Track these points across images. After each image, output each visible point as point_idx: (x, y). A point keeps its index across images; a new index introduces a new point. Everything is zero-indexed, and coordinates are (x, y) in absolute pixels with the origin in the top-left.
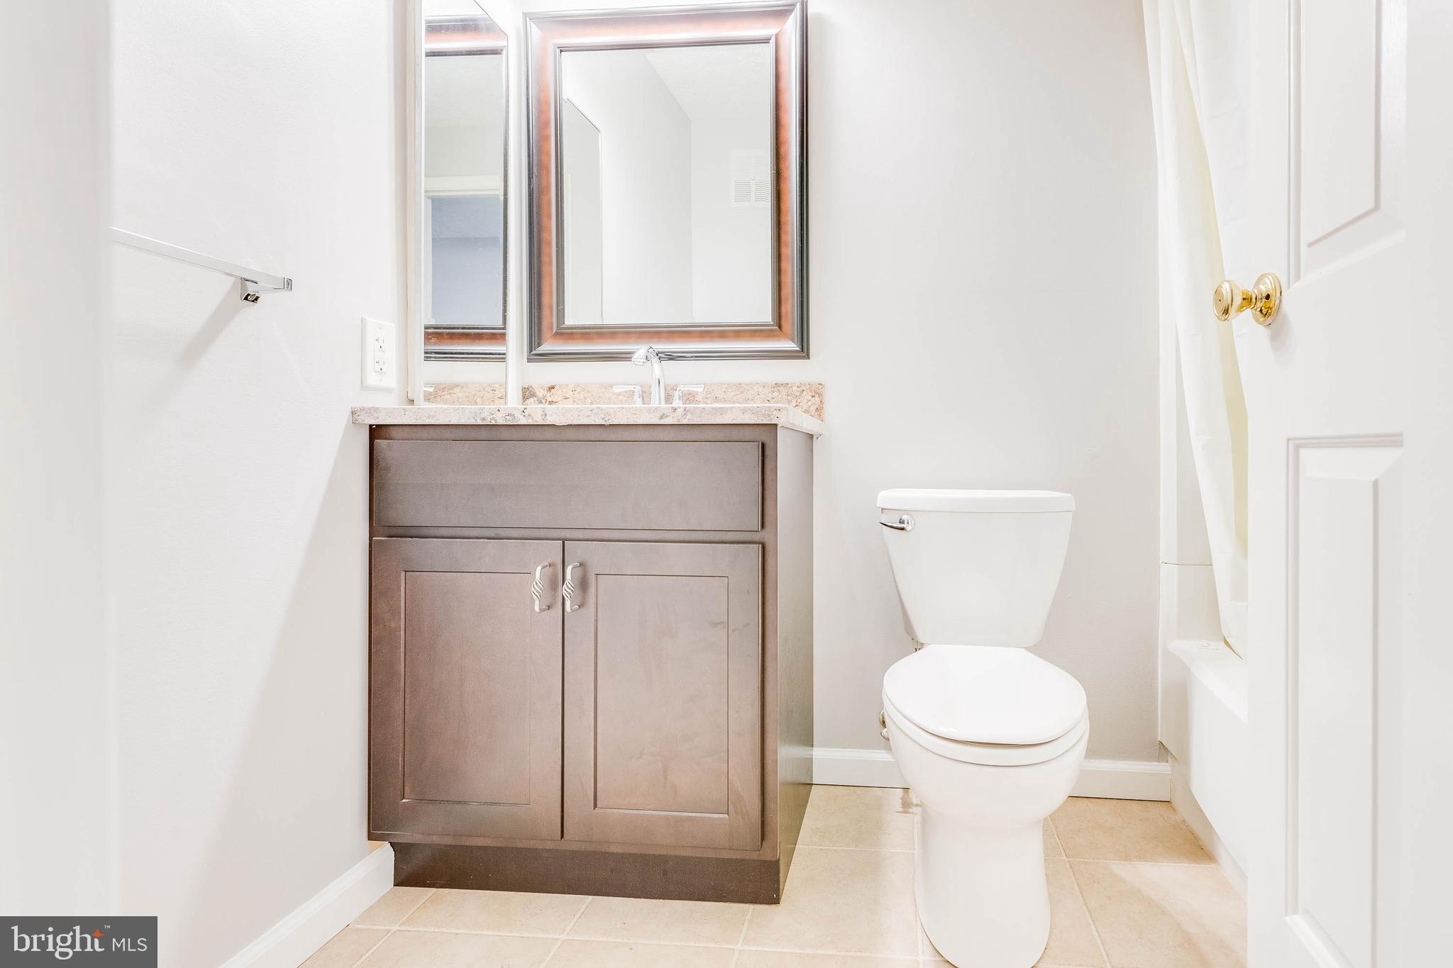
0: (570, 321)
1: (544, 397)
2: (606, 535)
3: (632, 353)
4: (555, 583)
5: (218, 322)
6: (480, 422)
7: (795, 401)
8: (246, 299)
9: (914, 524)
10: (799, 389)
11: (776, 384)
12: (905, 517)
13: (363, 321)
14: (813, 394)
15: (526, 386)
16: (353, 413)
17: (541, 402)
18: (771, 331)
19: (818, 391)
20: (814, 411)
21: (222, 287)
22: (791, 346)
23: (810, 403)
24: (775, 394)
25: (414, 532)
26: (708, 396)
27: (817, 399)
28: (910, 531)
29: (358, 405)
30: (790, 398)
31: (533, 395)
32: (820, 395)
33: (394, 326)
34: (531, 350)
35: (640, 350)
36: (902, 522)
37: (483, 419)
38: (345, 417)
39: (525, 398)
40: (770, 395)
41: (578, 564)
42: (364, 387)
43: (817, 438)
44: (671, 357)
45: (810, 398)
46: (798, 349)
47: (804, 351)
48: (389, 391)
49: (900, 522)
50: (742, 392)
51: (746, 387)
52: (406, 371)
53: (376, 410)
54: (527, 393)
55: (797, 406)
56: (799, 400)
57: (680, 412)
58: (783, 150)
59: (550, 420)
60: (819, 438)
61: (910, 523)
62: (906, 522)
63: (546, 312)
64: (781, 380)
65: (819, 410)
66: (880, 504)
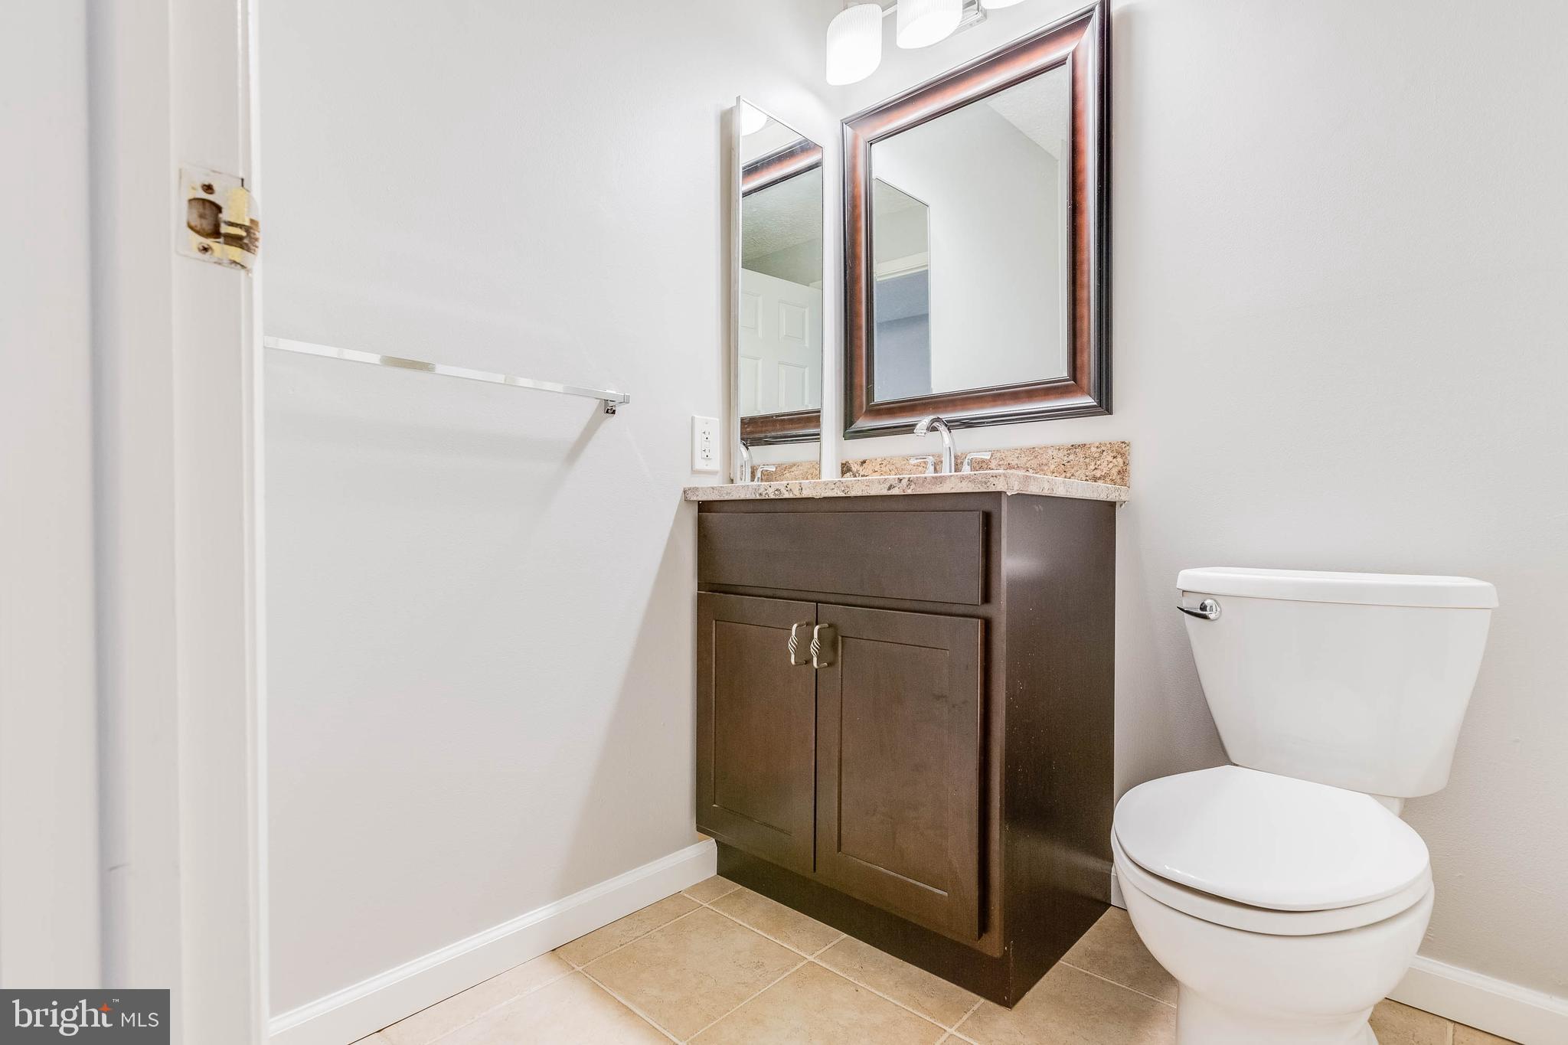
0: (878, 398)
1: (858, 471)
2: (851, 600)
3: (914, 425)
4: (805, 639)
5: (589, 432)
6: (758, 497)
7: (1093, 464)
8: (607, 412)
9: (1221, 612)
10: (1099, 450)
11: (1072, 446)
12: (1208, 602)
13: (693, 419)
14: (1115, 454)
15: (844, 462)
16: (685, 492)
17: (855, 476)
18: (1067, 386)
19: (1121, 450)
20: (1115, 474)
21: (592, 406)
22: (1088, 401)
23: (1111, 465)
24: (1072, 457)
25: (733, 589)
26: (1000, 463)
27: (1120, 460)
28: (1213, 620)
29: (687, 486)
30: (1087, 460)
31: (849, 470)
32: (1123, 455)
33: (718, 420)
34: (846, 428)
35: (924, 421)
36: (1203, 608)
37: (761, 494)
38: (678, 496)
39: (843, 473)
40: (1066, 458)
41: (827, 625)
42: (694, 472)
43: (1121, 505)
44: (968, 424)
45: (1110, 459)
46: (1095, 404)
47: (1105, 404)
48: (713, 473)
49: (1201, 608)
50: (1036, 457)
51: (1039, 451)
52: (729, 456)
53: (697, 489)
54: (845, 469)
55: (1096, 469)
56: (1098, 463)
57: (905, 482)
58: (1079, 180)
59: (806, 494)
60: (1123, 507)
61: (1214, 610)
62: (1208, 608)
63: (857, 393)
64: (1078, 440)
65: (1123, 473)
66: (1181, 584)
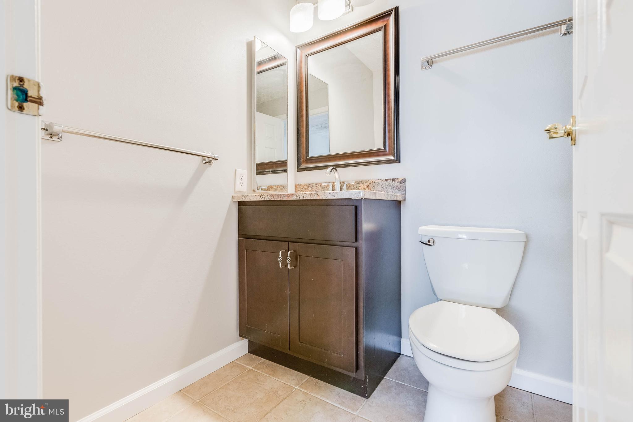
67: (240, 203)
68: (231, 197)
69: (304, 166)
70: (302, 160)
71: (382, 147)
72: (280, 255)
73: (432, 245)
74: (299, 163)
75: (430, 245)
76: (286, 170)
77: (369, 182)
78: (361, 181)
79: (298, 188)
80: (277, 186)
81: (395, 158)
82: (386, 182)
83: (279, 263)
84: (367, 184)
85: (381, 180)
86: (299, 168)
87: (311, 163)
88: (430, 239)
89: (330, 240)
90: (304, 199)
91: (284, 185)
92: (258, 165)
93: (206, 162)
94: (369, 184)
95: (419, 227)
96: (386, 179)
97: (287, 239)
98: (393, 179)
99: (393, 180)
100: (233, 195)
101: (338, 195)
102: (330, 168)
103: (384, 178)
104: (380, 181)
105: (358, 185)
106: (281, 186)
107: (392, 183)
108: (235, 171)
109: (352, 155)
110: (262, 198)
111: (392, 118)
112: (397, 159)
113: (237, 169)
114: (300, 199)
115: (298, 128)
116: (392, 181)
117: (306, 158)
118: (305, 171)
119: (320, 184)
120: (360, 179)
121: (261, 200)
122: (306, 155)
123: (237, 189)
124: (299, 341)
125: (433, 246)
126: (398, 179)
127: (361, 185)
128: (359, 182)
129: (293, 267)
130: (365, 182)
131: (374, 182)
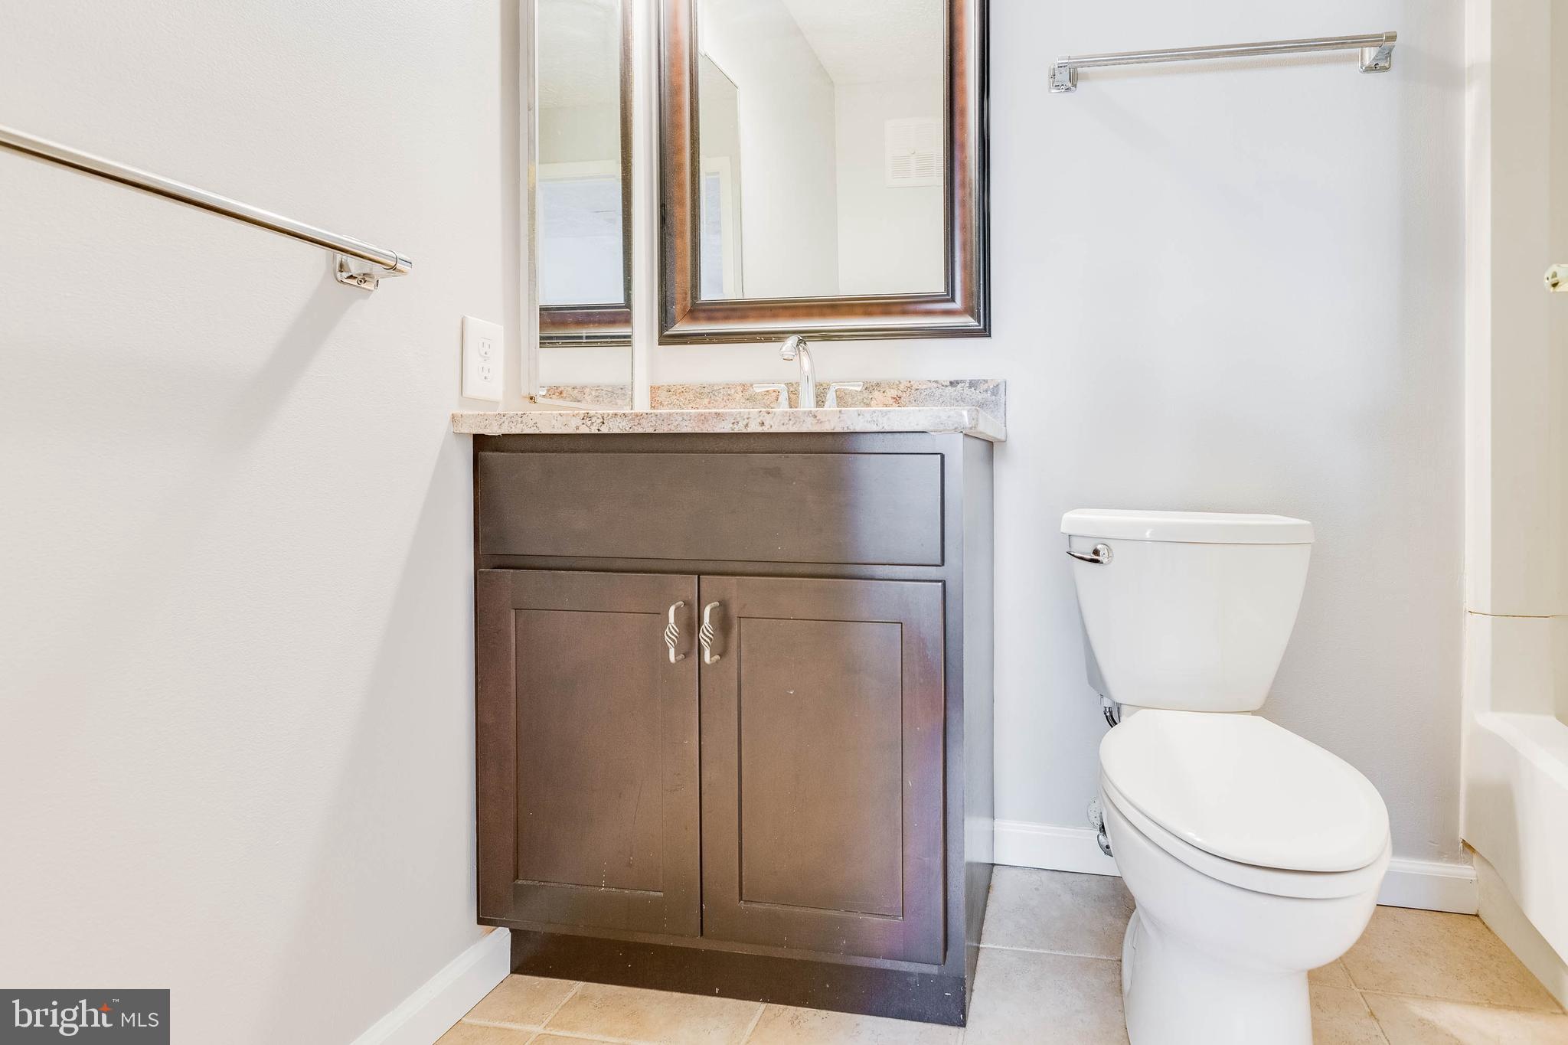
67: (481, 442)
68: (449, 418)
69: (681, 328)
70: (676, 309)
71: (939, 287)
72: (672, 619)
73: (1105, 561)
74: (665, 319)
75: (1096, 561)
76: (629, 337)
77: (902, 387)
78: (878, 385)
79: (663, 396)
80: (582, 389)
81: (979, 322)
82: (951, 389)
83: (668, 648)
84: (894, 393)
85: (936, 382)
86: (667, 333)
87: (711, 319)
88: (1099, 547)
89: (858, 562)
90: (766, 429)
91: (608, 386)
92: (542, 309)
93: (351, 277)
94: (900, 394)
95: (1064, 513)
96: (952, 380)
97: (691, 566)
98: (971, 381)
99: (973, 384)
100: (458, 411)
101: (889, 419)
102: (792, 340)
103: (946, 377)
104: (935, 385)
105: (866, 394)
106: (598, 388)
107: (967, 391)
108: (459, 324)
109: (848, 305)
110: (589, 423)
111: (971, 211)
112: (985, 326)
113: (472, 321)
114: (749, 430)
115: (663, 206)
116: (970, 387)
117: (693, 304)
118: (686, 343)
119: (740, 389)
120: (875, 376)
121: (584, 430)
122: (692, 294)
123: (469, 392)
124: (741, 899)
125: (1109, 562)
126: (986, 381)
127: (876, 394)
128: (871, 387)
129: (717, 657)
130: (890, 385)
131: (915, 387)
